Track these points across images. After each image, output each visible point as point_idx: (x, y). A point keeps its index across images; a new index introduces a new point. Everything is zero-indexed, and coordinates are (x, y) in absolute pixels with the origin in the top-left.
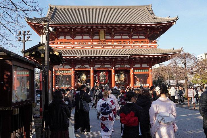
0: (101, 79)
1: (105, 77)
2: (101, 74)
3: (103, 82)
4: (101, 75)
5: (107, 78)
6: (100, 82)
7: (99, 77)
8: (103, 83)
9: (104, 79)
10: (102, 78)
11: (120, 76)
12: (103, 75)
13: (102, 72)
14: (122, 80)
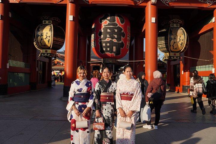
0: (106, 43)
1: (120, 34)
2: (105, 23)
3: (111, 51)
4: (106, 29)
5: (125, 40)
6: (102, 51)
7: (99, 34)
8: (112, 58)
9: (115, 41)
10: (108, 39)
11: (172, 37)
12: (112, 26)
13: (109, 17)
14: (176, 49)
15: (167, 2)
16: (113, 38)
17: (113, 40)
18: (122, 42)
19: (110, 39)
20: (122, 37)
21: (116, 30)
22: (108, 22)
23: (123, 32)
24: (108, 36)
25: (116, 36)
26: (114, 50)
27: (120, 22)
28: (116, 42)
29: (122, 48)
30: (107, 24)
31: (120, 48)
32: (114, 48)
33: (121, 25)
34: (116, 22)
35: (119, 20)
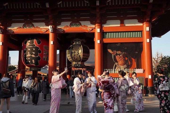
0: (28, 57)
3: (32, 63)
7: (24, 52)
11: (73, 51)
12: (31, 47)
13: (30, 41)
14: (76, 59)
15: (62, 31)
16: (32, 54)
17: (32, 56)
18: (39, 57)
19: (30, 55)
20: (38, 53)
21: (34, 49)
22: (29, 44)
23: (40, 50)
24: (29, 53)
25: (34, 53)
26: (34, 62)
27: (37, 43)
28: (34, 56)
29: (39, 60)
30: (28, 45)
31: (37, 61)
32: (33, 60)
33: (38, 45)
34: (34, 44)
35: (37, 42)
